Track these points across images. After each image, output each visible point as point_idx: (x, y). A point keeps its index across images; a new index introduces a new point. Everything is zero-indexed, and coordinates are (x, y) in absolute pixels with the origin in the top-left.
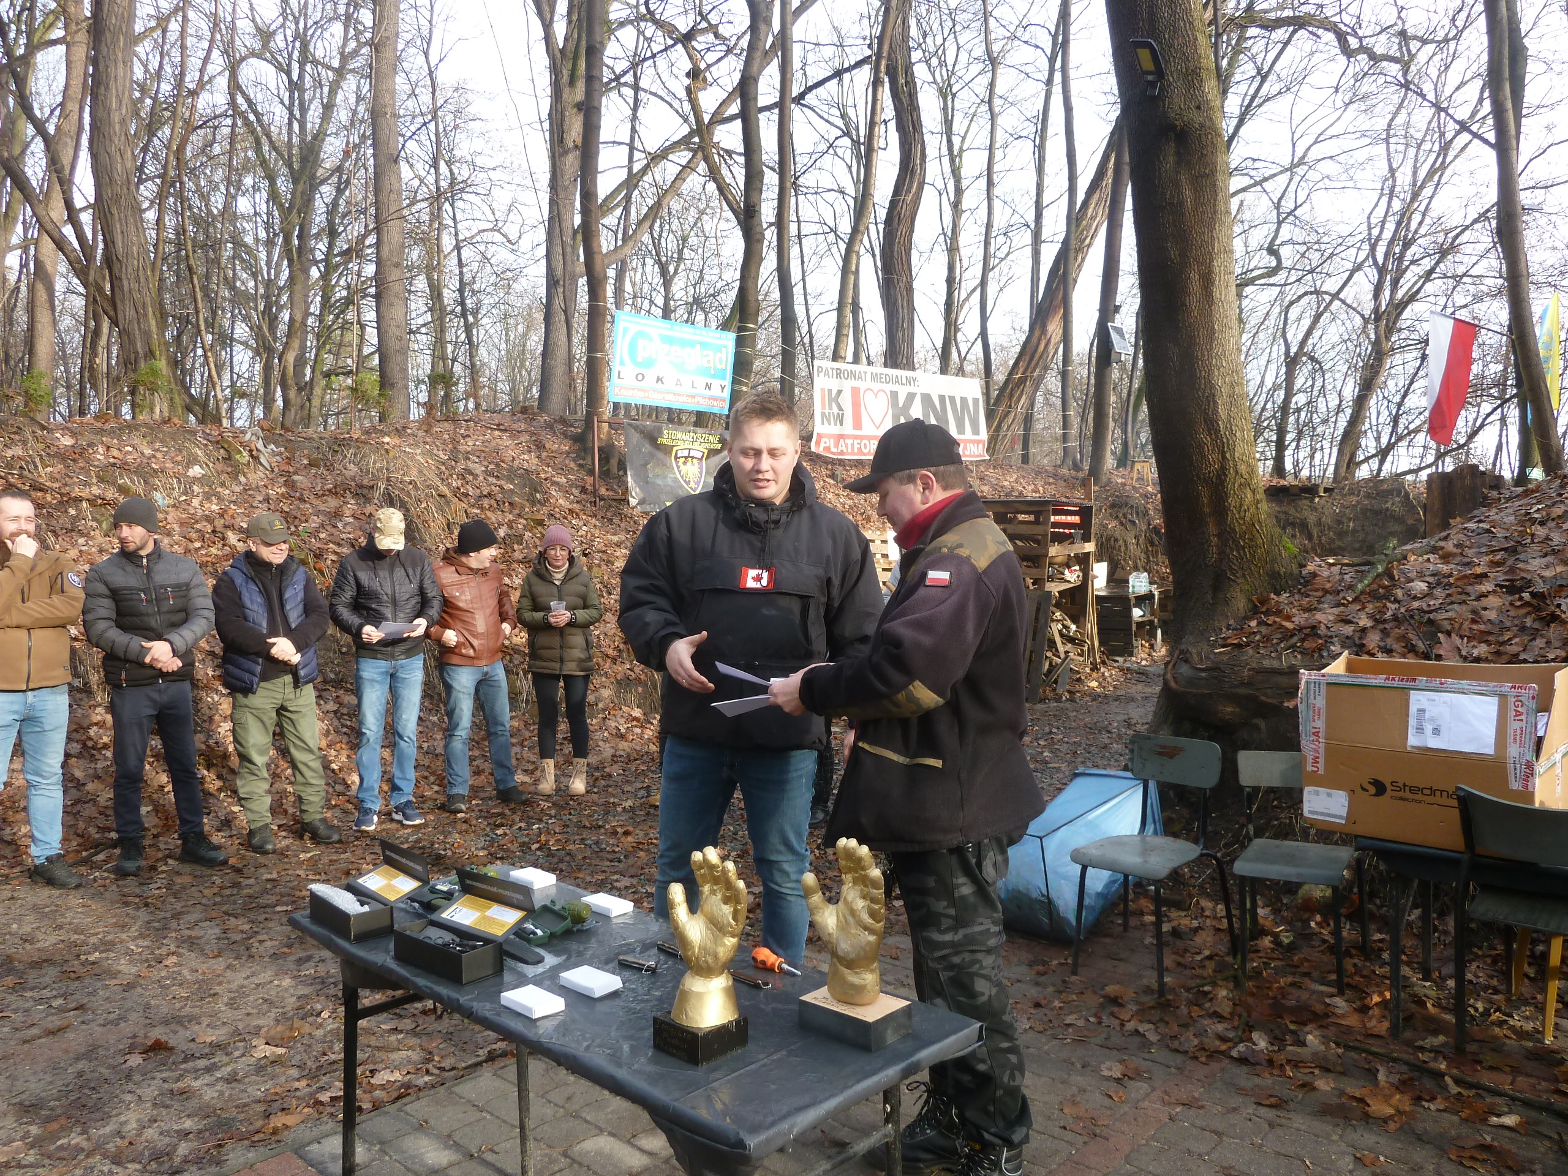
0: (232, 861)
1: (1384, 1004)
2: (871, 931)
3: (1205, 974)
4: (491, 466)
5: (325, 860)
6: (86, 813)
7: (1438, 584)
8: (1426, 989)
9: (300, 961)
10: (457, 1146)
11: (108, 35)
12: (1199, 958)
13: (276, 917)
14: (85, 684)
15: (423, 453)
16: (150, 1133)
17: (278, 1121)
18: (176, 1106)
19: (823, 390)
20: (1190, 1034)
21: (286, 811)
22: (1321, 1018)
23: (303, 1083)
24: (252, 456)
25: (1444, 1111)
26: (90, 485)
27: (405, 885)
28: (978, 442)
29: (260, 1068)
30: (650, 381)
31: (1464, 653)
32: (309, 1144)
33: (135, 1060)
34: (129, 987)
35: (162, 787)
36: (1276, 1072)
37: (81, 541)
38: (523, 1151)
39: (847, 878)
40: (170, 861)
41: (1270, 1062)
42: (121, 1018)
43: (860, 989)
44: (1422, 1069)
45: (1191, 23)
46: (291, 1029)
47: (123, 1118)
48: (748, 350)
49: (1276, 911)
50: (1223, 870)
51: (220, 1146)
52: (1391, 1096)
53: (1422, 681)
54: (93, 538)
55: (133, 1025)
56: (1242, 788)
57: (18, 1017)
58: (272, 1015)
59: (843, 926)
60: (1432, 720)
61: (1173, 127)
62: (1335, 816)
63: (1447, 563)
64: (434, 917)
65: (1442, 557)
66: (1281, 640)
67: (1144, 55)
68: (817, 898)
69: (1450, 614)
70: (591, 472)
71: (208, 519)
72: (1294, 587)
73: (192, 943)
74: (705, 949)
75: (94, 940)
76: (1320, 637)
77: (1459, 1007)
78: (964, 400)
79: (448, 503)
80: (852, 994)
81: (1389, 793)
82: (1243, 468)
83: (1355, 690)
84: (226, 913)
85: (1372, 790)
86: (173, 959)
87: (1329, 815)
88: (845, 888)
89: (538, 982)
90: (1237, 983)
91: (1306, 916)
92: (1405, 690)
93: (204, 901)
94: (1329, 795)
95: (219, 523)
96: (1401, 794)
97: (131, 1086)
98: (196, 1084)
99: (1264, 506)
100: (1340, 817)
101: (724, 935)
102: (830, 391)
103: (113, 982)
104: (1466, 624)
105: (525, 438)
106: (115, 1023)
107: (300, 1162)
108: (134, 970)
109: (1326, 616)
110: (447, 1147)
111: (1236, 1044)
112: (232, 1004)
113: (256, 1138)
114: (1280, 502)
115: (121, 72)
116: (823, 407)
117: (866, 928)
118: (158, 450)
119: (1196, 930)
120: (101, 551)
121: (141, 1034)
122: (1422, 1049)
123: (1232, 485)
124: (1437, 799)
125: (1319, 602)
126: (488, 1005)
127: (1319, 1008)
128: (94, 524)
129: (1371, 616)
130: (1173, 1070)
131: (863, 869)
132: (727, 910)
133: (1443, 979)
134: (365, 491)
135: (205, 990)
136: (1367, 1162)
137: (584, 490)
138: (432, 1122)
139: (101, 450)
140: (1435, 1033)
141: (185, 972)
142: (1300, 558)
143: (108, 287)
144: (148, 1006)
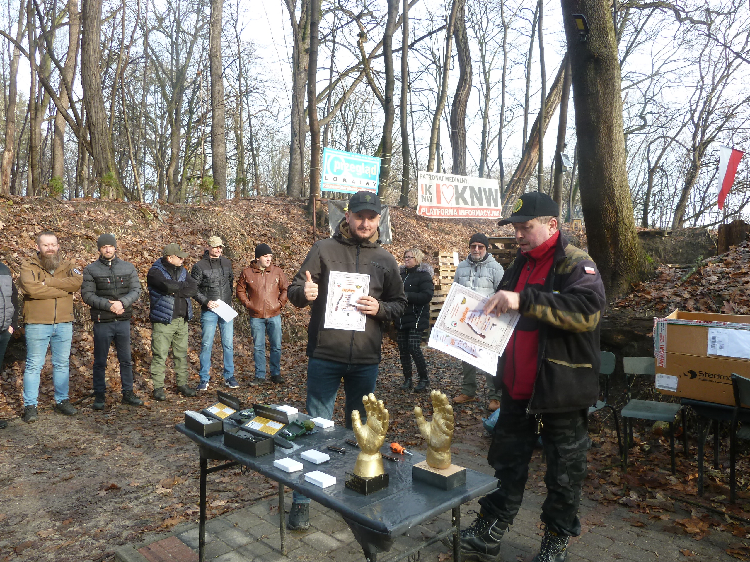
0: (145, 404)
1: (695, 480)
2: (447, 434)
3: (607, 464)
4: (265, 221)
5: (189, 404)
6: (80, 381)
7: (723, 277)
8: (716, 473)
9: (178, 450)
10: (251, 535)
11: (89, 20)
12: (604, 456)
13: (166, 430)
14: (79, 321)
15: (233, 215)
16: (110, 526)
17: (168, 522)
18: (122, 514)
19: (422, 185)
20: (599, 492)
21: (170, 382)
22: (664, 486)
23: (180, 505)
24: (155, 216)
25: (724, 531)
26: (81, 229)
27: (229, 412)
28: (497, 210)
29: (161, 497)
30: (340, 181)
31: (736, 311)
32: (183, 533)
33: (103, 493)
34: (99, 460)
35: (113, 369)
36: (641, 511)
37: (77, 255)
38: (282, 538)
39: (436, 409)
40: (117, 404)
41: (639, 506)
42: (96, 474)
43: (442, 461)
44: (714, 511)
45: (602, 6)
46: (174, 481)
47: (98, 519)
48: (387, 166)
49: (642, 435)
50: (616, 414)
51: (142, 533)
52: (698, 523)
53: (714, 323)
54: (82, 254)
55: (102, 477)
56: (626, 375)
57: (50, 473)
58: (165, 474)
59: (434, 432)
60: (720, 342)
61: (592, 57)
62: (671, 388)
63: (728, 267)
64: (242, 426)
65: (725, 265)
66: (645, 304)
67: (579, 22)
68: (421, 419)
69: (729, 292)
70: (312, 224)
71: (135, 245)
72: (652, 278)
73: (128, 441)
74: (369, 441)
75: (83, 438)
76: (664, 303)
77: (732, 482)
78: (490, 190)
79: (245, 238)
80: (437, 464)
81: (698, 377)
82: (627, 221)
83: (682, 327)
84: (143, 428)
85: (690, 375)
86: (119, 448)
87: (668, 387)
88: (434, 414)
89: (291, 456)
90: (622, 468)
91: (657, 437)
92: (706, 328)
93: (133, 422)
94: (668, 378)
95: (140, 247)
96: (704, 378)
97: (101, 505)
98: (131, 505)
99: (637, 239)
100: (674, 389)
101: (378, 434)
102: (426, 185)
103: (92, 458)
104: (737, 297)
105: (281, 208)
106: (94, 476)
107: (179, 541)
108: (102, 453)
109: (667, 293)
110: (246, 536)
111: (621, 497)
112: (146, 469)
113: (158, 529)
114: (645, 239)
115: (95, 37)
116: (423, 193)
117: (445, 433)
118: (111, 213)
119: (602, 443)
120: (86, 260)
121: (106, 481)
122: (713, 501)
123: (621, 229)
124: (722, 380)
125: (664, 286)
126: (268, 466)
127: (663, 481)
128: (83, 247)
129: (690, 293)
130: (591, 509)
131: (443, 405)
132: (379, 423)
133: (725, 468)
134: (207, 233)
135: (134, 463)
136: (686, 554)
137: (309, 232)
138: (239, 524)
139: (86, 213)
140: (720, 494)
141: (125, 454)
142: (655, 265)
143: (88, 137)
144: (108, 469)
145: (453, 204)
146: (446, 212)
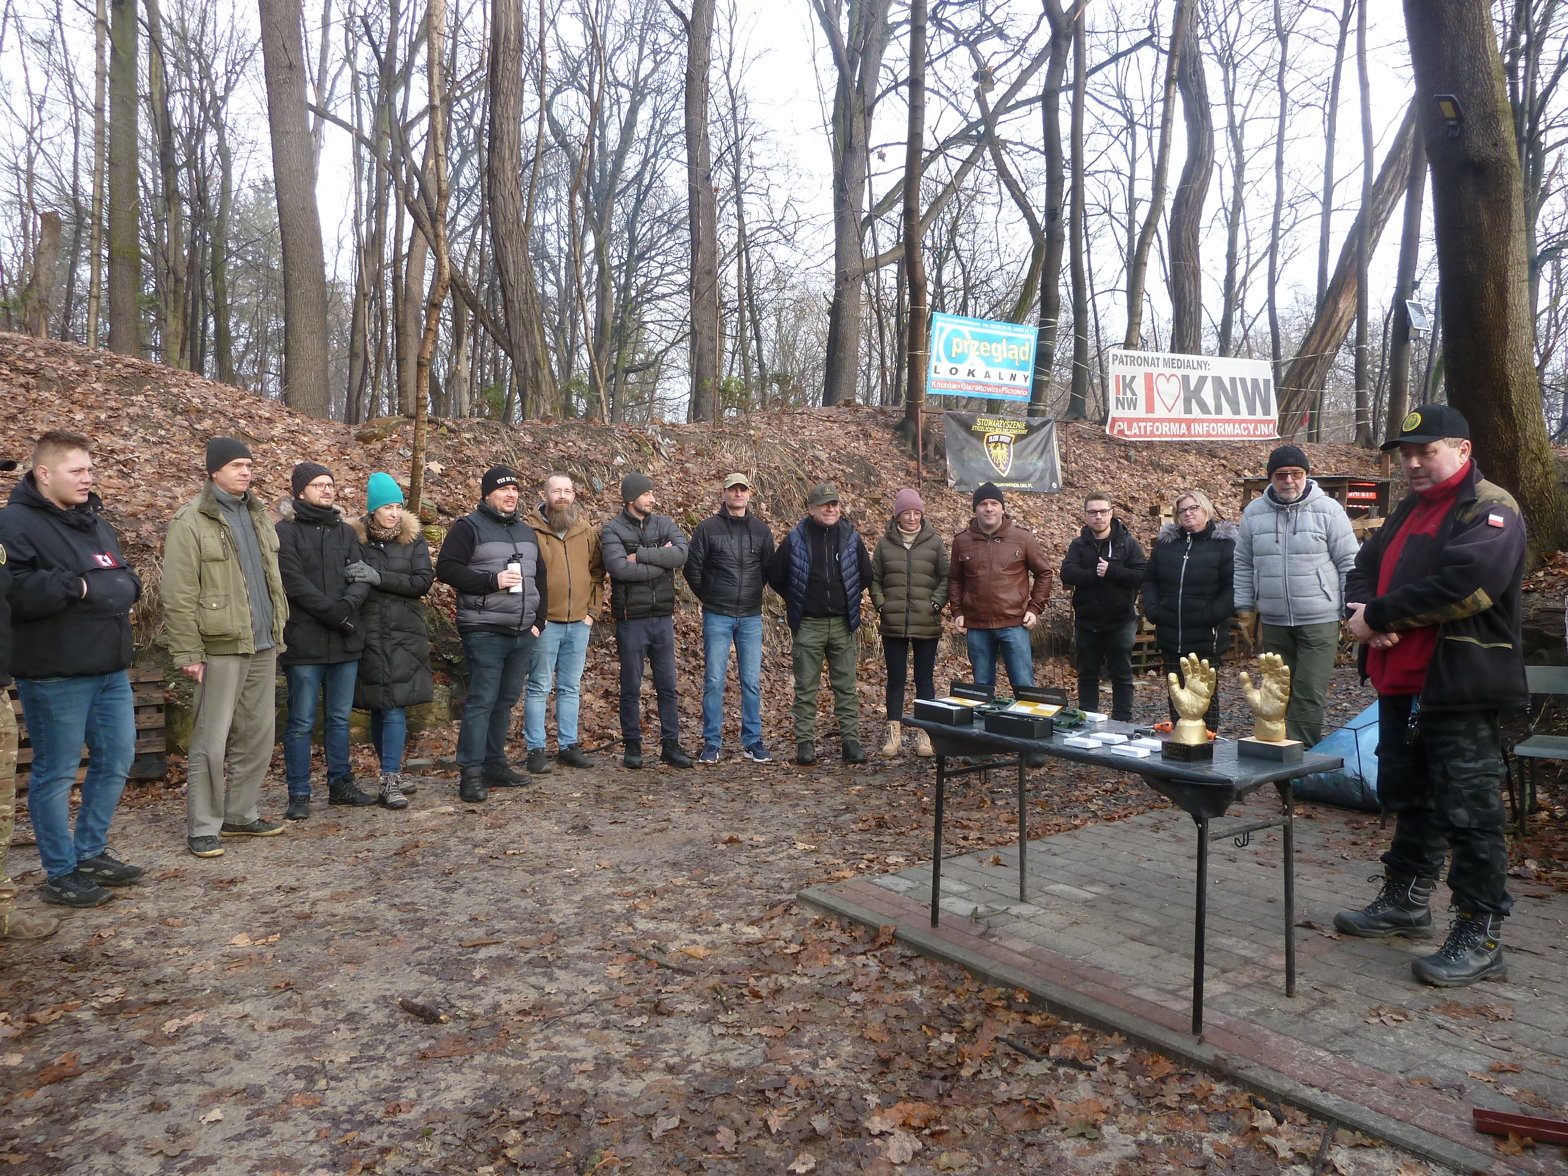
2: (1282, 701)
4: (832, 453)
15: (781, 443)
16: (759, 878)
17: (837, 875)
18: (765, 867)
19: (1117, 377)
23: (840, 861)
24: (655, 448)
28: (1269, 422)
29: (807, 853)
30: (962, 375)
32: (873, 879)
33: (722, 846)
34: (686, 813)
39: (1267, 673)
42: (696, 827)
43: (1275, 732)
46: (812, 837)
47: (736, 871)
48: (1049, 343)
51: (809, 884)
55: (707, 830)
57: (631, 823)
58: (795, 830)
59: (1265, 699)
61: (1472, 162)
64: (1003, 712)
67: (1446, 108)
68: (1248, 685)
70: (914, 457)
73: (710, 794)
74: (1190, 706)
75: (643, 789)
78: (1255, 382)
80: (1270, 735)
82: (1534, 445)
86: (704, 801)
88: (1265, 679)
97: (729, 858)
98: (770, 858)
101: (1201, 698)
102: (1124, 377)
106: (694, 829)
107: (873, 886)
108: (683, 805)
112: (763, 824)
113: (827, 882)
116: (1118, 393)
121: (716, 834)
123: (1524, 457)
126: (1052, 745)
131: (1276, 667)
132: (1203, 685)
141: (719, 807)
145: (1179, 412)
146: (1165, 428)
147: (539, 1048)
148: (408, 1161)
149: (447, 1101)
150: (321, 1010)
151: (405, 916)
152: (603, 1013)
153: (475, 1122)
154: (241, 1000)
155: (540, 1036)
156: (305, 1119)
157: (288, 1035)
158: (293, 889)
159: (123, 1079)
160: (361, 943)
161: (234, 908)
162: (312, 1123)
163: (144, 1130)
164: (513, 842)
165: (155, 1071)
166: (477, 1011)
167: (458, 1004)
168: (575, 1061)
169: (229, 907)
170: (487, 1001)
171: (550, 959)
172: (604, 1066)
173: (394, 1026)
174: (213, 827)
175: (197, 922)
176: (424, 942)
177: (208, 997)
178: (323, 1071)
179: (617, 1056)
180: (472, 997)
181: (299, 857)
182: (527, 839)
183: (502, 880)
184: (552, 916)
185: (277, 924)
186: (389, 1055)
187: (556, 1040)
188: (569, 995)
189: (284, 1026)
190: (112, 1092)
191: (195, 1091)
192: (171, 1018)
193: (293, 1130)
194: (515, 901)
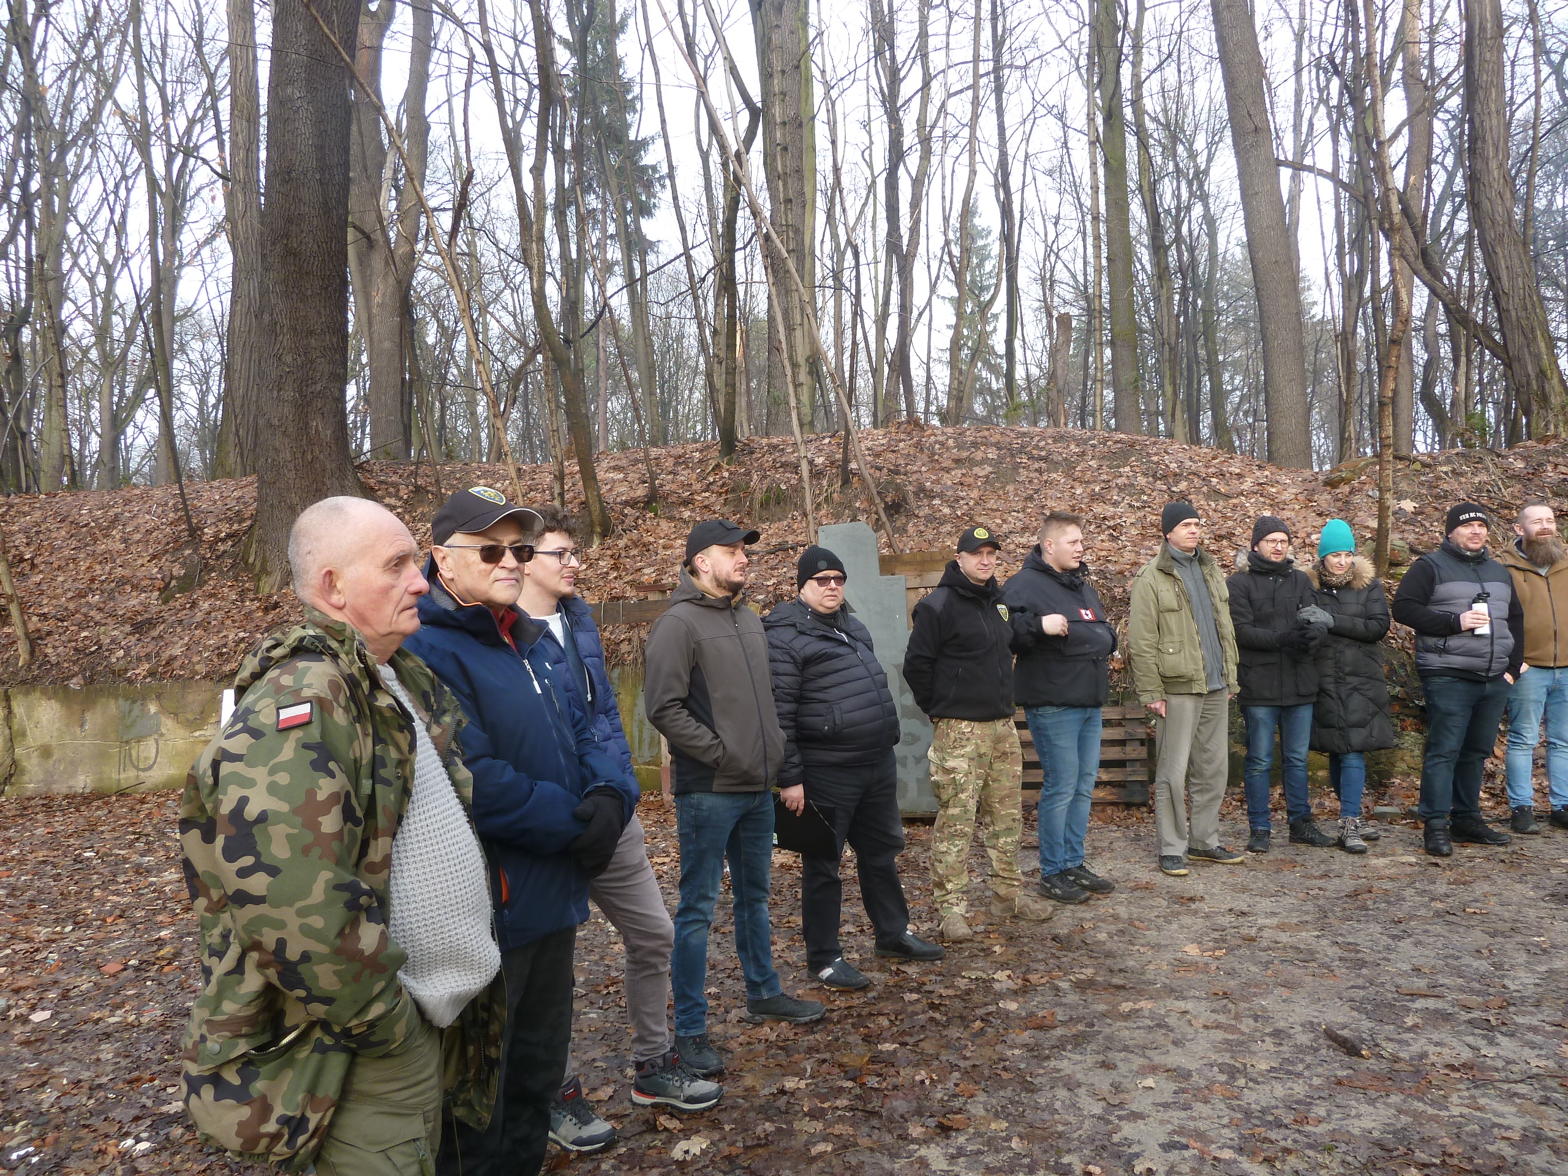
147: (1462, 1105)
148: (1306, 1166)
149: (1355, 1127)
150: (1251, 1021)
151: (1346, 955)
152: (1545, 1088)
153: (1378, 1152)
154: (1184, 998)
155: (1466, 1094)
156: (1222, 1106)
157: (1219, 1035)
158: (1243, 914)
159: (1084, 1038)
160: (1298, 972)
161: (1190, 922)
162: (1227, 1111)
163: (1095, 1080)
164: (1476, 901)
165: (1109, 1038)
166: (1401, 1055)
167: (1384, 1044)
168: (1500, 1126)
169: (1187, 920)
170: (1415, 1048)
171: (1494, 1022)
172: (1532, 1139)
173: (1316, 1050)
174: (1178, 848)
175: (1159, 929)
176: (1360, 982)
177: (1157, 990)
178: (1243, 1071)
179: (1551, 1134)
180: (1399, 1042)
181: (1253, 886)
182: (1494, 900)
183: (1456, 937)
184: (1507, 982)
185: (1224, 941)
186: (1306, 1073)
187: (1482, 1101)
188: (1508, 1063)
189: (1217, 1027)
190: (1077, 1045)
191: (1138, 1062)
192: (1127, 1000)
193: (1210, 1112)
194: (1467, 960)
